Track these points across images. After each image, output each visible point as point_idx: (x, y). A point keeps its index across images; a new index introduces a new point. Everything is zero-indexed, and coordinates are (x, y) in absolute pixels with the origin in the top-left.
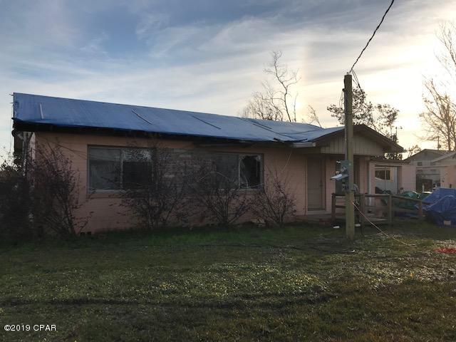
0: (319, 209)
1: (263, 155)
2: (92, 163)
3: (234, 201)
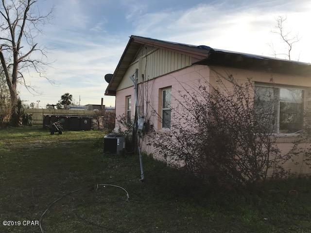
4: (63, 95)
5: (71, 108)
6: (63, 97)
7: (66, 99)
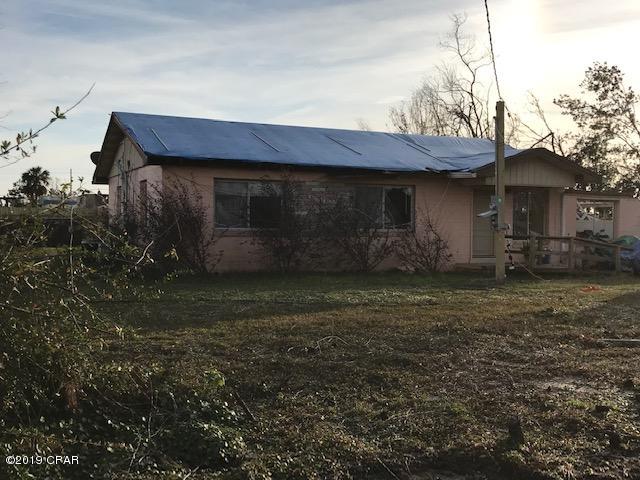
0: (489, 256)
1: (414, 187)
2: (219, 198)
3: (375, 242)
4: (26, 171)
5: (47, 202)
6: (25, 176)
7: (34, 180)
